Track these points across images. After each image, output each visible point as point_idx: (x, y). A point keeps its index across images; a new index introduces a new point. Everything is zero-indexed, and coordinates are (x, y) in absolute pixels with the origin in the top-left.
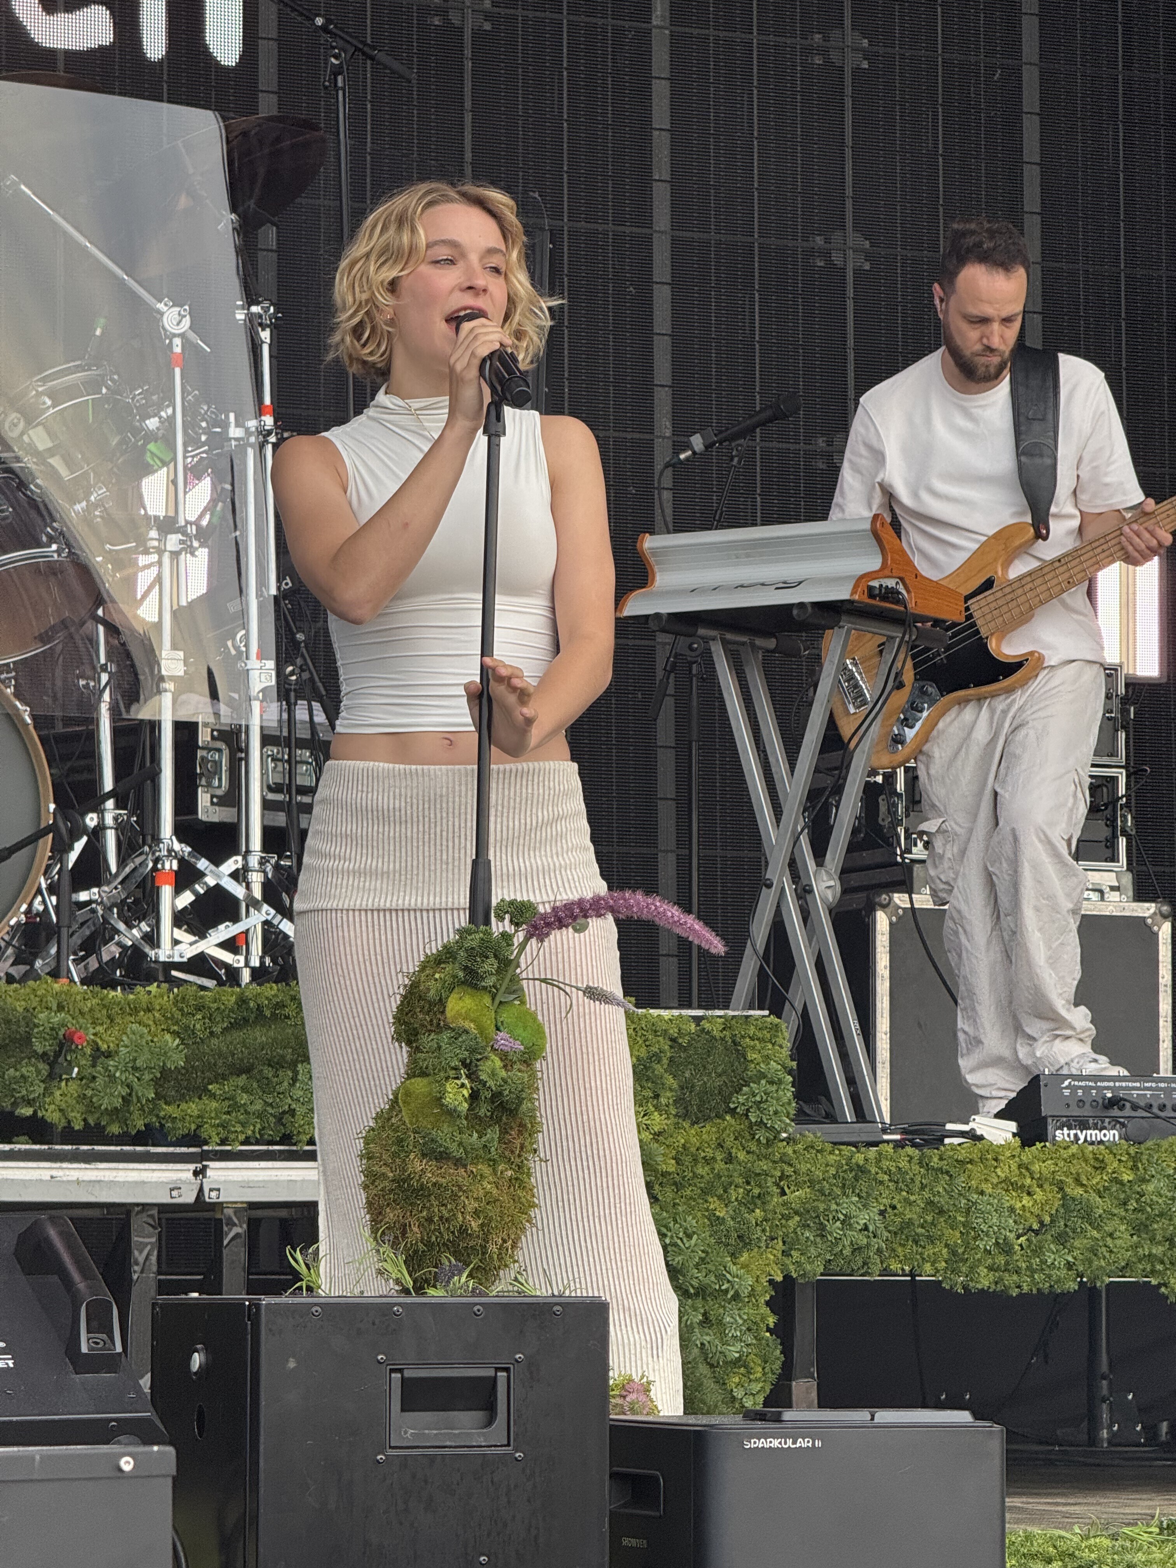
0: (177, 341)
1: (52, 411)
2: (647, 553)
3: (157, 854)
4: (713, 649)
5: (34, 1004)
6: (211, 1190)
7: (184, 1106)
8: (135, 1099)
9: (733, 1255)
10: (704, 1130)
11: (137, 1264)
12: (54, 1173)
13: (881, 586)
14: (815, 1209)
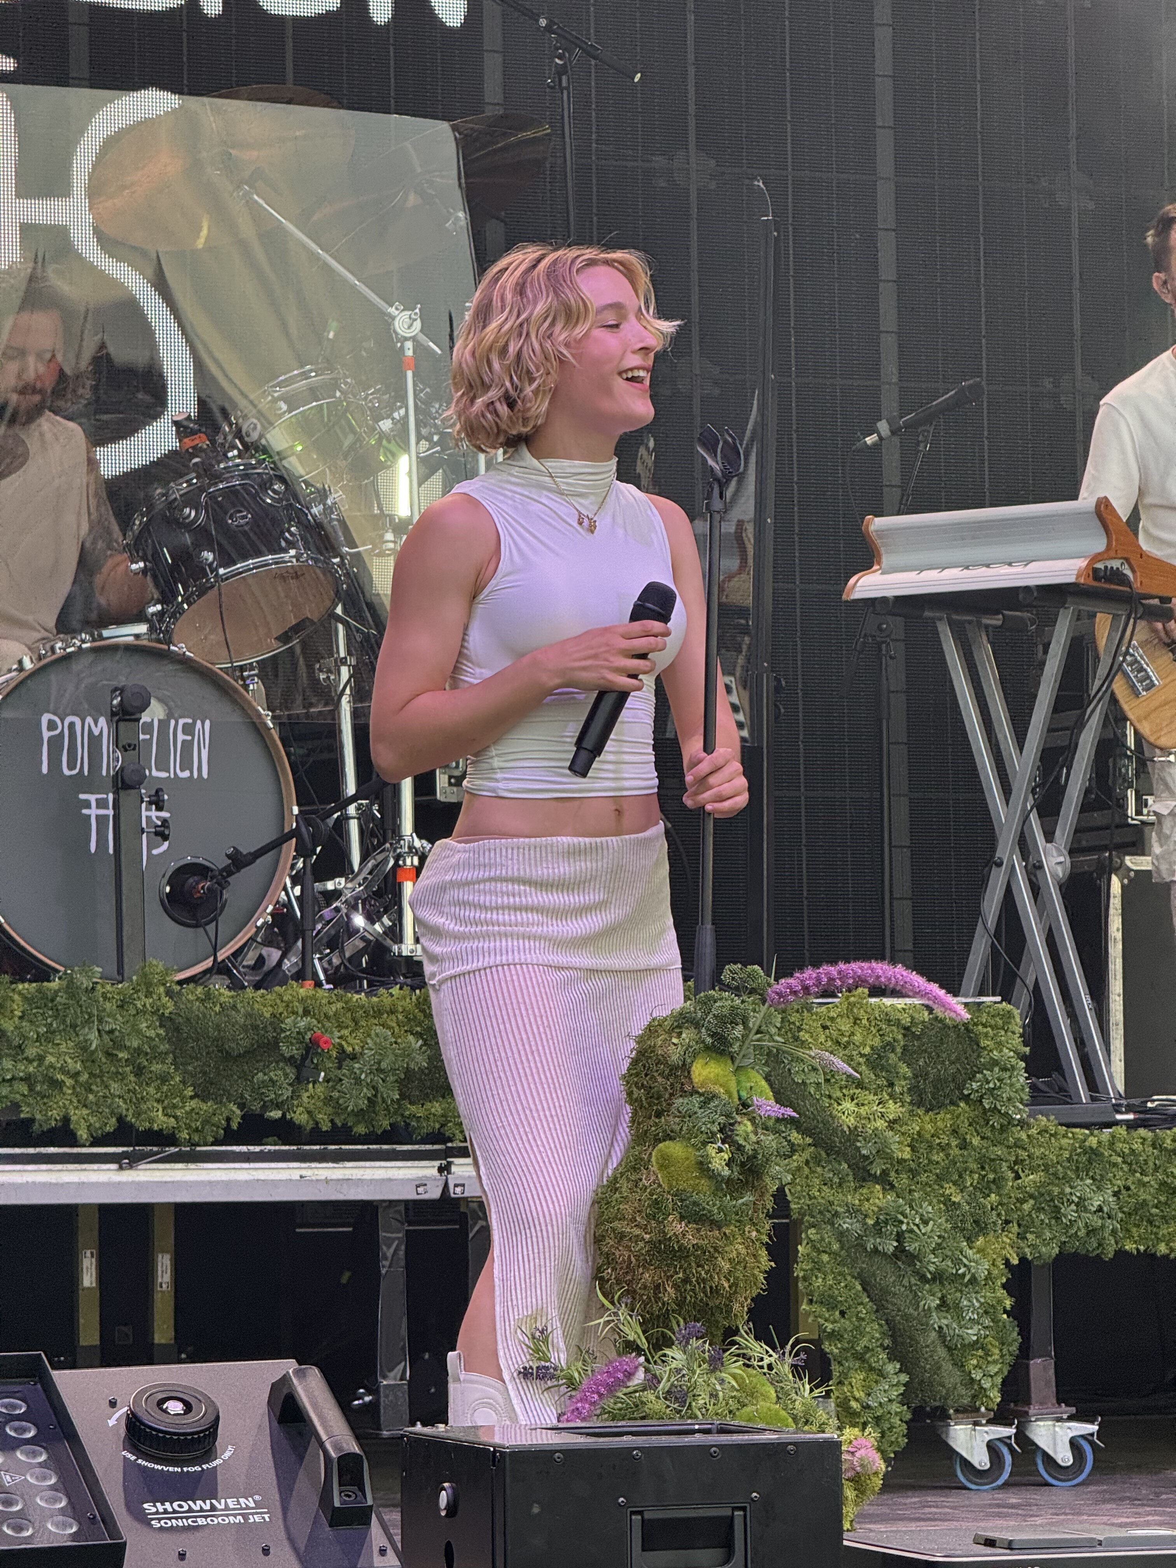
0: (409, 345)
1: (287, 416)
2: (874, 536)
3: (399, 851)
4: (940, 629)
5: (281, 1010)
6: (456, 1186)
7: (428, 1105)
8: (380, 1100)
9: (969, 1240)
10: (938, 1117)
11: (386, 1259)
12: (304, 1173)
13: (1106, 567)
14: (1049, 1193)
